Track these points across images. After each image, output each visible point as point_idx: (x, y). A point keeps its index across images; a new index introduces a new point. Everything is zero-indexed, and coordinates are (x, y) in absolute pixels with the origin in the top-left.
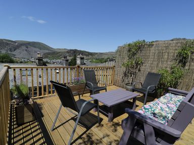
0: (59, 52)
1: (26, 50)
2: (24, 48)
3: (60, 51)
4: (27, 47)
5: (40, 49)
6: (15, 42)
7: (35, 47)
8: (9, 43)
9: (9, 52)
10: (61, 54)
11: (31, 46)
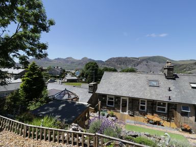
0: (183, 65)
1: (146, 65)
2: (145, 63)
3: (183, 63)
4: (147, 62)
5: (160, 63)
6: (138, 59)
7: (154, 61)
8: (134, 59)
9: (133, 67)
10: (185, 66)
11: (151, 60)
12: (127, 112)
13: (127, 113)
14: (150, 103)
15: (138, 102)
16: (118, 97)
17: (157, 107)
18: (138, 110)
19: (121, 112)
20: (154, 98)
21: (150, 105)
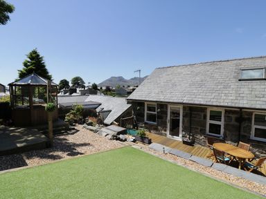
12: (181, 135)
13: (179, 139)
14: (233, 116)
15: (202, 114)
16: (162, 106)
17: (254, 127)
18: (203, 132)
19: (169, 136)
20: (244, 103)
21: (233, 122)
